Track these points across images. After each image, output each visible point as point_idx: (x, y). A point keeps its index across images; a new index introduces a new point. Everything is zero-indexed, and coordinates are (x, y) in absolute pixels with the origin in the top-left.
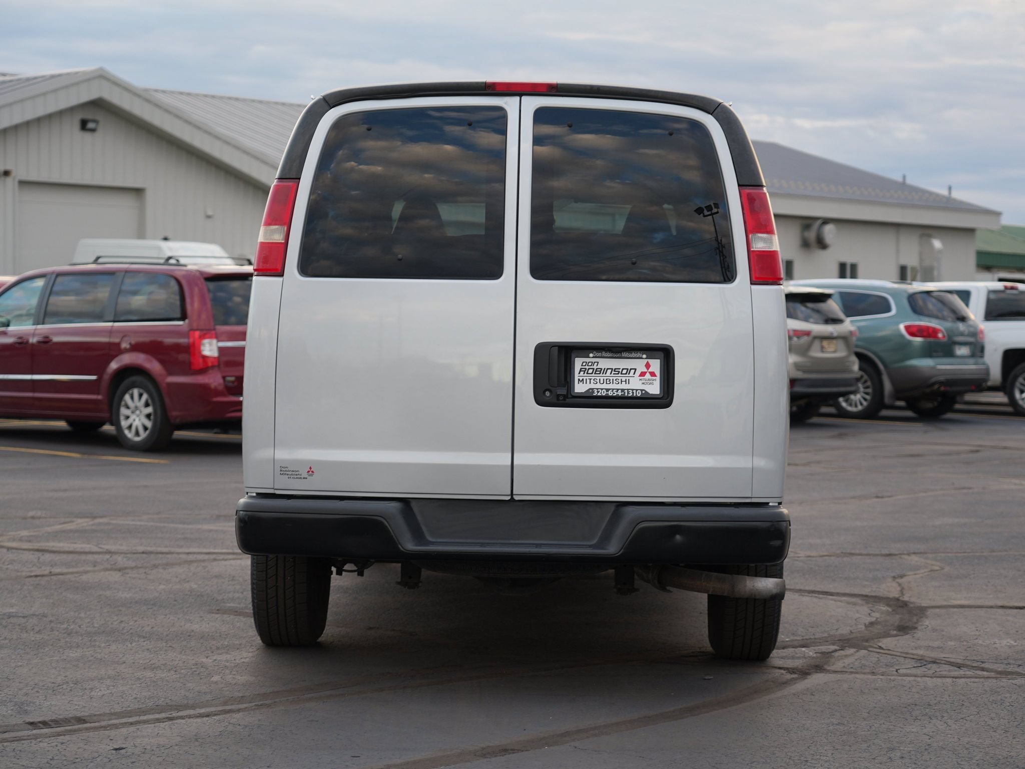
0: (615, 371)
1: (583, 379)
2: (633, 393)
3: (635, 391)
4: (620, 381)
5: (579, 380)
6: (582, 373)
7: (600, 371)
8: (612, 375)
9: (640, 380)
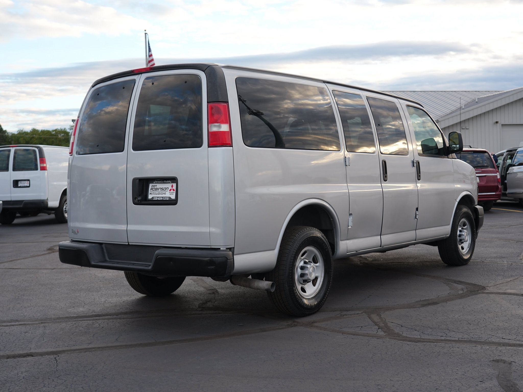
1: (151, 193)
2: (166, 198)
3: (167, 198)
4: (163, 193)
6: (151, 190)
7: (157, 189)
8: (161, 191)
9: (169, 192)
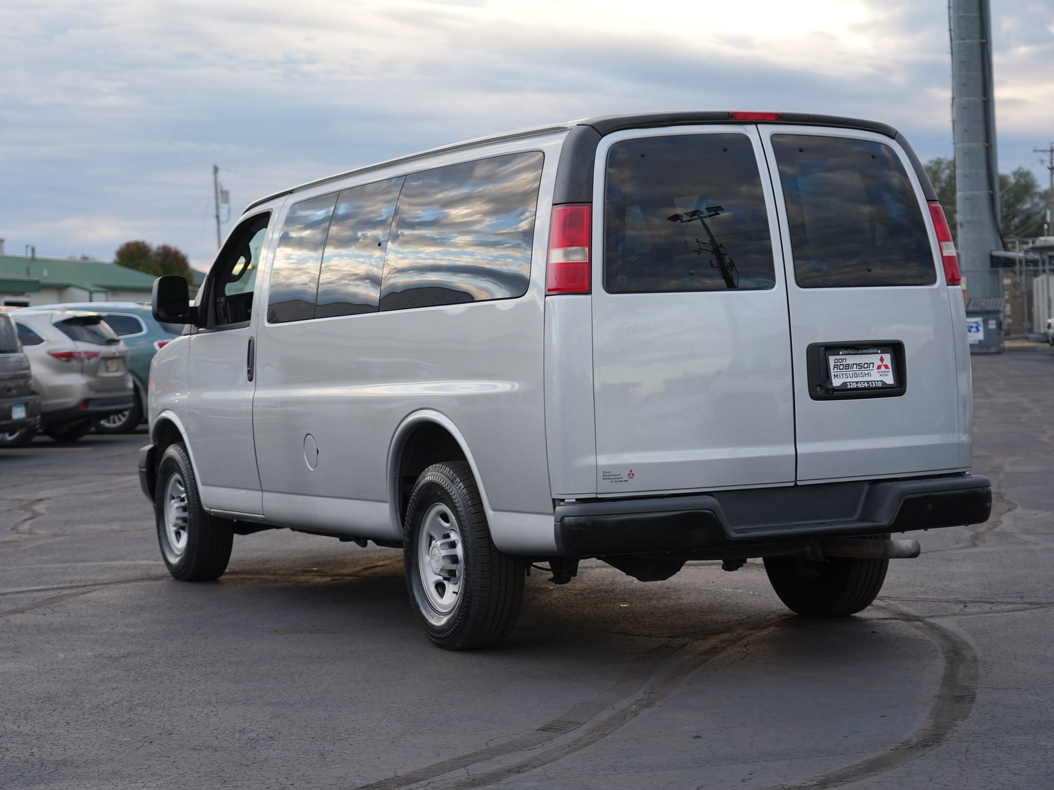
0: (859, 366)
1: (837, 375)
2: (875, 384)
3: (876, 382)
4: (864, 374)
5: (834, 375)
6: (836, 369)
7: (848, 367)
8: (858, 369)
9: (878, 372)
